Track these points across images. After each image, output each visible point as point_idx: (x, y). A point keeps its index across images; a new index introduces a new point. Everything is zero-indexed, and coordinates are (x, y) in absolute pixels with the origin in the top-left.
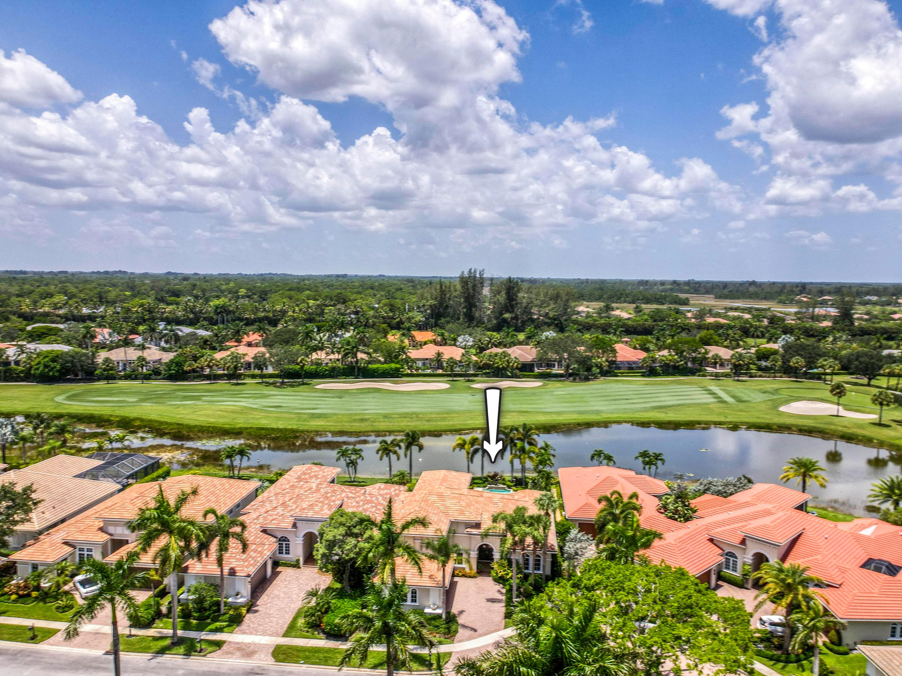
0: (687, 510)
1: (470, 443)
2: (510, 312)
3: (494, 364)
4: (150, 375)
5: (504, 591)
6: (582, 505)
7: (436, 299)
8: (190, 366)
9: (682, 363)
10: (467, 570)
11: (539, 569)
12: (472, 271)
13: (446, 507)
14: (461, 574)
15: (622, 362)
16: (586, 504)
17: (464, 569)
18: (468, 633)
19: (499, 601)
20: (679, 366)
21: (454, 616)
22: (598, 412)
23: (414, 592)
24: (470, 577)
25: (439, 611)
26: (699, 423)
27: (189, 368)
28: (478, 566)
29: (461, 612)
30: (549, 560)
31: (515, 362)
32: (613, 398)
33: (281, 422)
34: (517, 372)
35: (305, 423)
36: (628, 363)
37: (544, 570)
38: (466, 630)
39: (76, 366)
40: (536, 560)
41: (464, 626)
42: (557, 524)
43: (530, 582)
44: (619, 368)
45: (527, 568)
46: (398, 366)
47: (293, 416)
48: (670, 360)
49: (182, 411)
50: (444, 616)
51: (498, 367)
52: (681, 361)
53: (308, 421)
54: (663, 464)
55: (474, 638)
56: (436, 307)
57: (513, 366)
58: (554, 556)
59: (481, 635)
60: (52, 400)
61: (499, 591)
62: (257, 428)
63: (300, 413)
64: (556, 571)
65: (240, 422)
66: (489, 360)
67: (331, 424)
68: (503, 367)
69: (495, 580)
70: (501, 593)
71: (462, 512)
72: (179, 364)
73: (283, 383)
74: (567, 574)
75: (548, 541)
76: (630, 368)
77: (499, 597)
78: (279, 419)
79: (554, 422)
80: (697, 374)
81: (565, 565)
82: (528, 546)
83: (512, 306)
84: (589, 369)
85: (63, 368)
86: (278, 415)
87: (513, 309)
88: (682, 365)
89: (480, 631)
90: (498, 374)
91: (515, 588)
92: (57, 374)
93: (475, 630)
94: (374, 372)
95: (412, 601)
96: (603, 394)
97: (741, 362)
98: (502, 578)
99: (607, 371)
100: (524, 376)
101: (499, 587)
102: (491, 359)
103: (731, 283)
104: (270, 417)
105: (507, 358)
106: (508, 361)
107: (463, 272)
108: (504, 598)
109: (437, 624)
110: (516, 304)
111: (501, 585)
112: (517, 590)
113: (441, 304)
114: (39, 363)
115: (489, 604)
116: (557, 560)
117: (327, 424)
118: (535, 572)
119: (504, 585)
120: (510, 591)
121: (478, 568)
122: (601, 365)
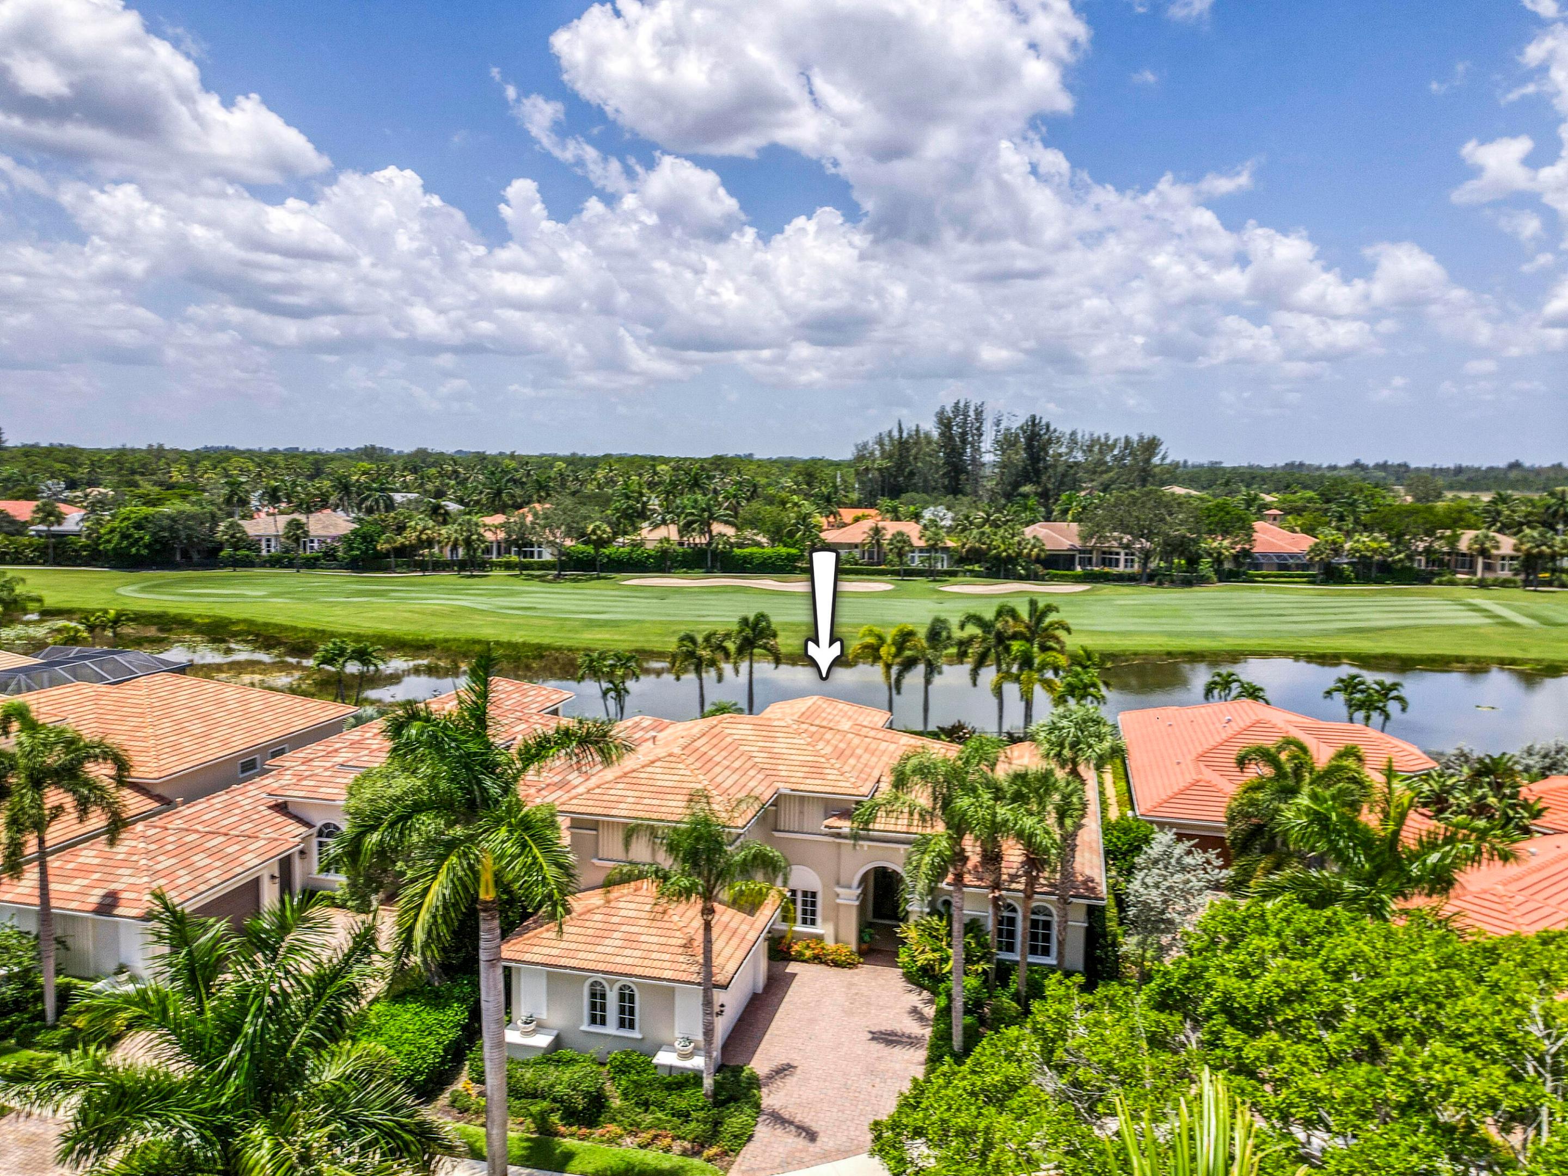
0: (1512, 807)
1: (894, 643)
2: (1031, 482)
3: (989, 549)
4: (317, 559)
5: (930, 1011)
6: (1182, 785)
7: (890, 457)
8: (387, 541)
9: (1402, 556)
10: (830, 944)
11: (1046, 952)
12: (962, 405)
13: (774, 756)
14: (808, 953)
15: (1264, 555)
16: (1196, 783)
17: (820, 938)
18: (789, 1141)
19: (911, 1041)
20: (1394, 562)
21: (755, 1082)
22: (1213, 635)
23: (627, 997)
24: (836, 964)
25: (698, 1062)
26: (1460, 660)
27: (387, 546)
28: (861, 932)
29: (784, 1070)
30: (1078, 923)
31: (1034, 546)
32: (1245, 612)
33: (522, 633)
34: (1039, 569)
35: (570, 635)
36: (1279, 556)
37: (1061, 955)
38: (779, 1131)
39: (178, 538)
40: (1034, 924)
41: (778, 1119)
42: (1107, 828)
43: (1013, 988)
44: (1257, 566)
45: (1010, 948)
46: (793, 551)
47: (550, 622)
48: (1375, 551)
49: (338, 611)
50: (708, 1082)
51: (997, 557)
52: (1399, 552)
53: (577, 632)
54: (1404, 710)
55: (802, 1164)
56: (891, 475)
57: (1029, 555)
58: (1096, 914)
59: (827, 1157)
60: (114, 590)
61: (915, 1011)
62: (467, 641)
63: (566, 619)
64: (1101, 960)
65: (441, 630)
66: (979, 541)
67: (622, 638)
68: (1009, 556)
69: (909, 977)
70: (921, 1018)
71: (816, 770)
72: (368, 539)
73: (558, 576)
74: (1135, 970)
75: (1077, 866)
76: (1283, 567)
77: (913, 1028)
78: (518, 627)
79: (1115, 649)
80: (1436, 580)
81: (1129, 944)
82: (1013, 878)
83: (1038, 472)
84: (1193, 561)
85: (156, 541)
86: (521, 621)
87: (1039, 477)
88: (1401, 560)
89: (824, 1141)
90: (998, 571)
91: (958, 1004)
92: (144, 552)
93: (812, 1136)
94: (745, 562)
95: (622, 1024)
96: (1224, 606)
97: (1544, 548)
98: (926, 970)
99: (1230, 570)
100: (1052, 578)
101: (916, 999)
102: (984, 539)
103: (1468, 469)
104: (503, 623)
105: (1016, 539)
106: (1019, 543)
107: (943, 408)
108: (928, 1032)
109: (683, 1105)
110: (1046, 468)
111: (926, 994)
112: (967, 1012)
113: (900, 467)
114: (112, 531)
115: (878, 1048)
116: (1104, 927)
117: (616, 637)
118: (1031, 959)
119: (935, 993)
120: (945, 1013)
121: (861, 940)
122: (1220, 554)
